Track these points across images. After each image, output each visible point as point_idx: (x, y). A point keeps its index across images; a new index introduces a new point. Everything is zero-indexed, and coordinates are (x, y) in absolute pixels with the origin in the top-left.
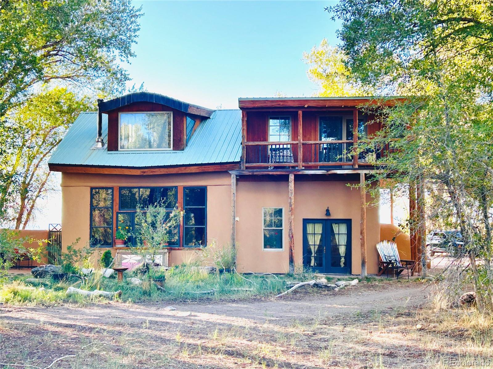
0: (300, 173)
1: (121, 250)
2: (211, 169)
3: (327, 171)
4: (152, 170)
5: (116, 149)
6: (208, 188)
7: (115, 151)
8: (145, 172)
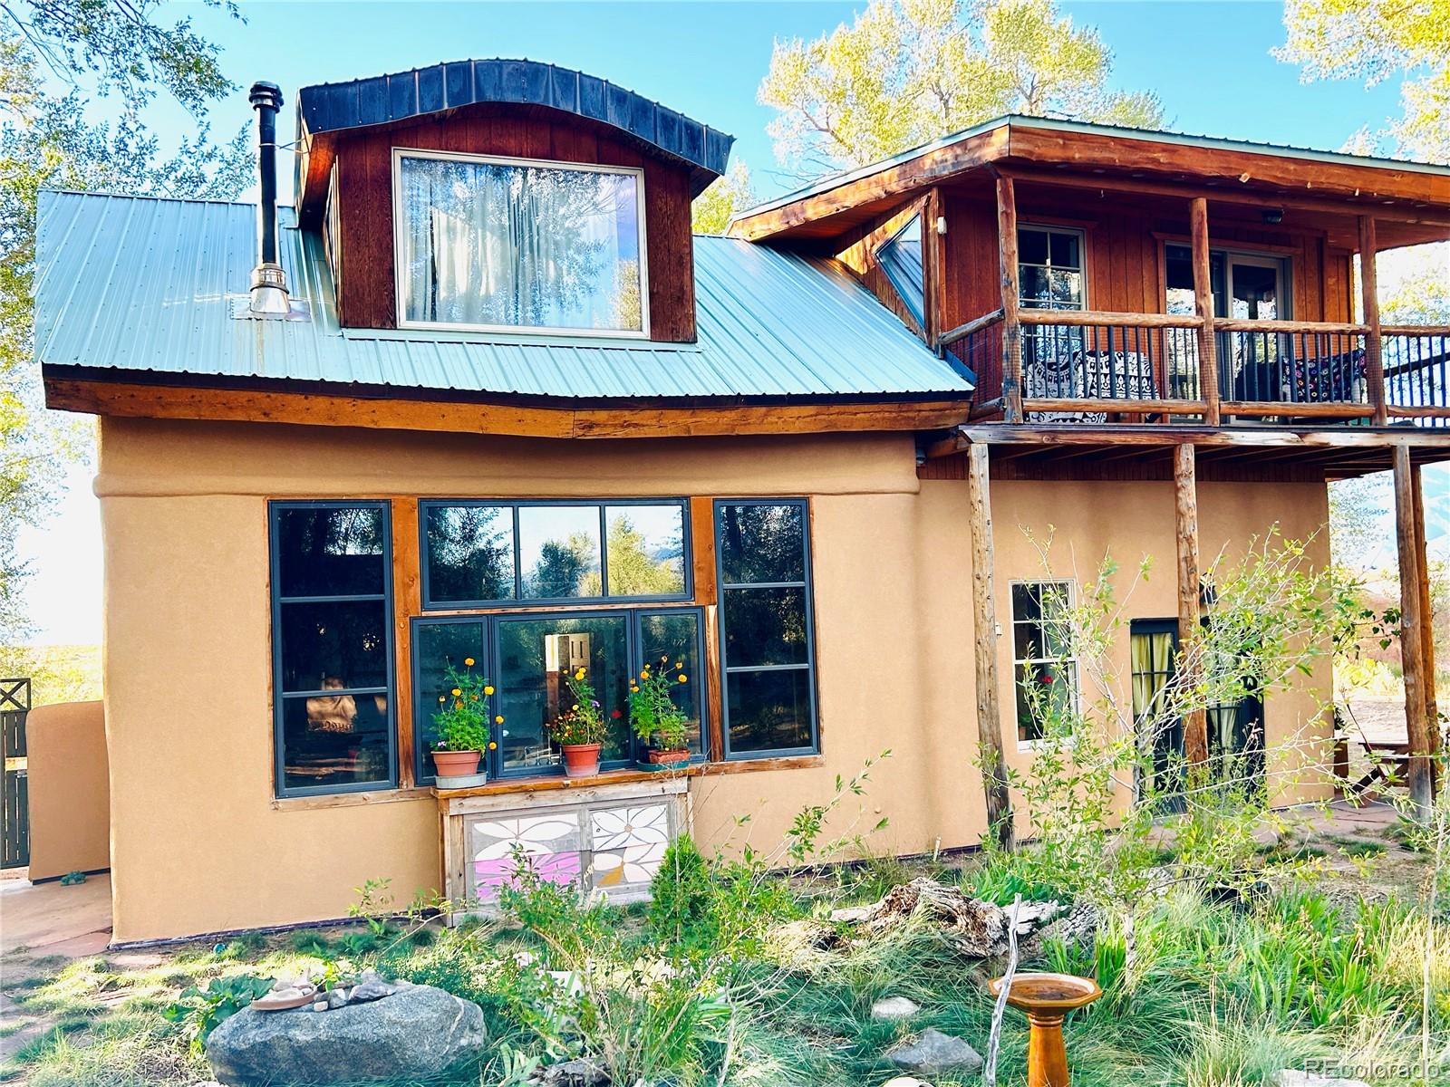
0: (1216, 440)
1: (467, 802)
2: (860, 419)
3: (1301, 436)
4: (627, 415)
5: (387, 318)
6: (816, 503)
7: (382, 327)
8: (591, 426)
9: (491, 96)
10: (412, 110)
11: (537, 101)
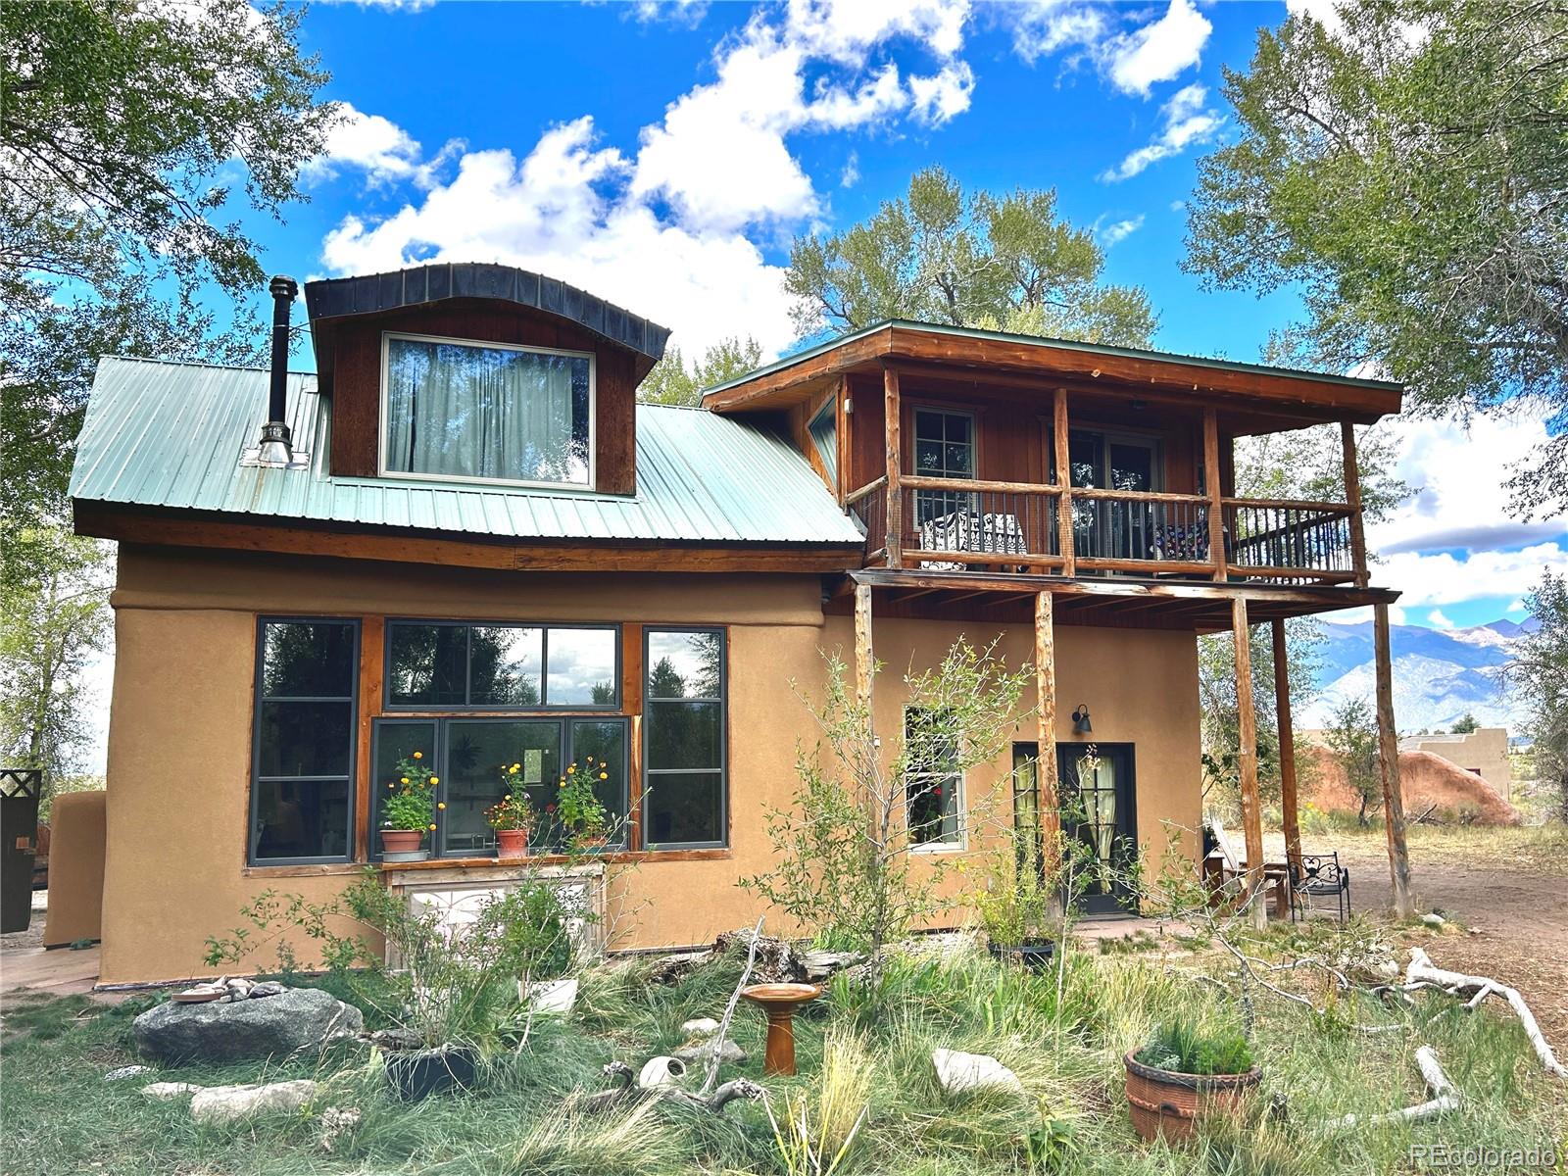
0: (1072, 589)
1: (408, 875)
3: (1149, 587)
5: (370, 470)
6: (733, 631)
7: (364, 476)
8: (531, 560)
9: (465, 292)
10: (399, 301)
11: (505, 297)
